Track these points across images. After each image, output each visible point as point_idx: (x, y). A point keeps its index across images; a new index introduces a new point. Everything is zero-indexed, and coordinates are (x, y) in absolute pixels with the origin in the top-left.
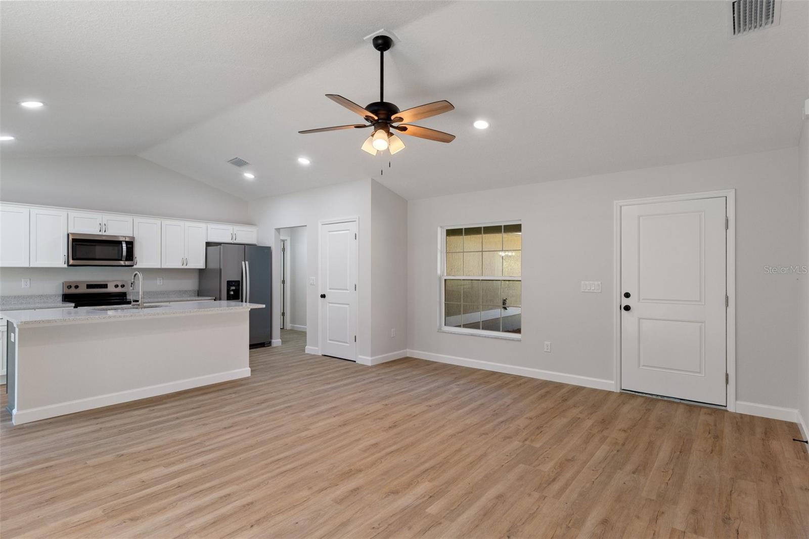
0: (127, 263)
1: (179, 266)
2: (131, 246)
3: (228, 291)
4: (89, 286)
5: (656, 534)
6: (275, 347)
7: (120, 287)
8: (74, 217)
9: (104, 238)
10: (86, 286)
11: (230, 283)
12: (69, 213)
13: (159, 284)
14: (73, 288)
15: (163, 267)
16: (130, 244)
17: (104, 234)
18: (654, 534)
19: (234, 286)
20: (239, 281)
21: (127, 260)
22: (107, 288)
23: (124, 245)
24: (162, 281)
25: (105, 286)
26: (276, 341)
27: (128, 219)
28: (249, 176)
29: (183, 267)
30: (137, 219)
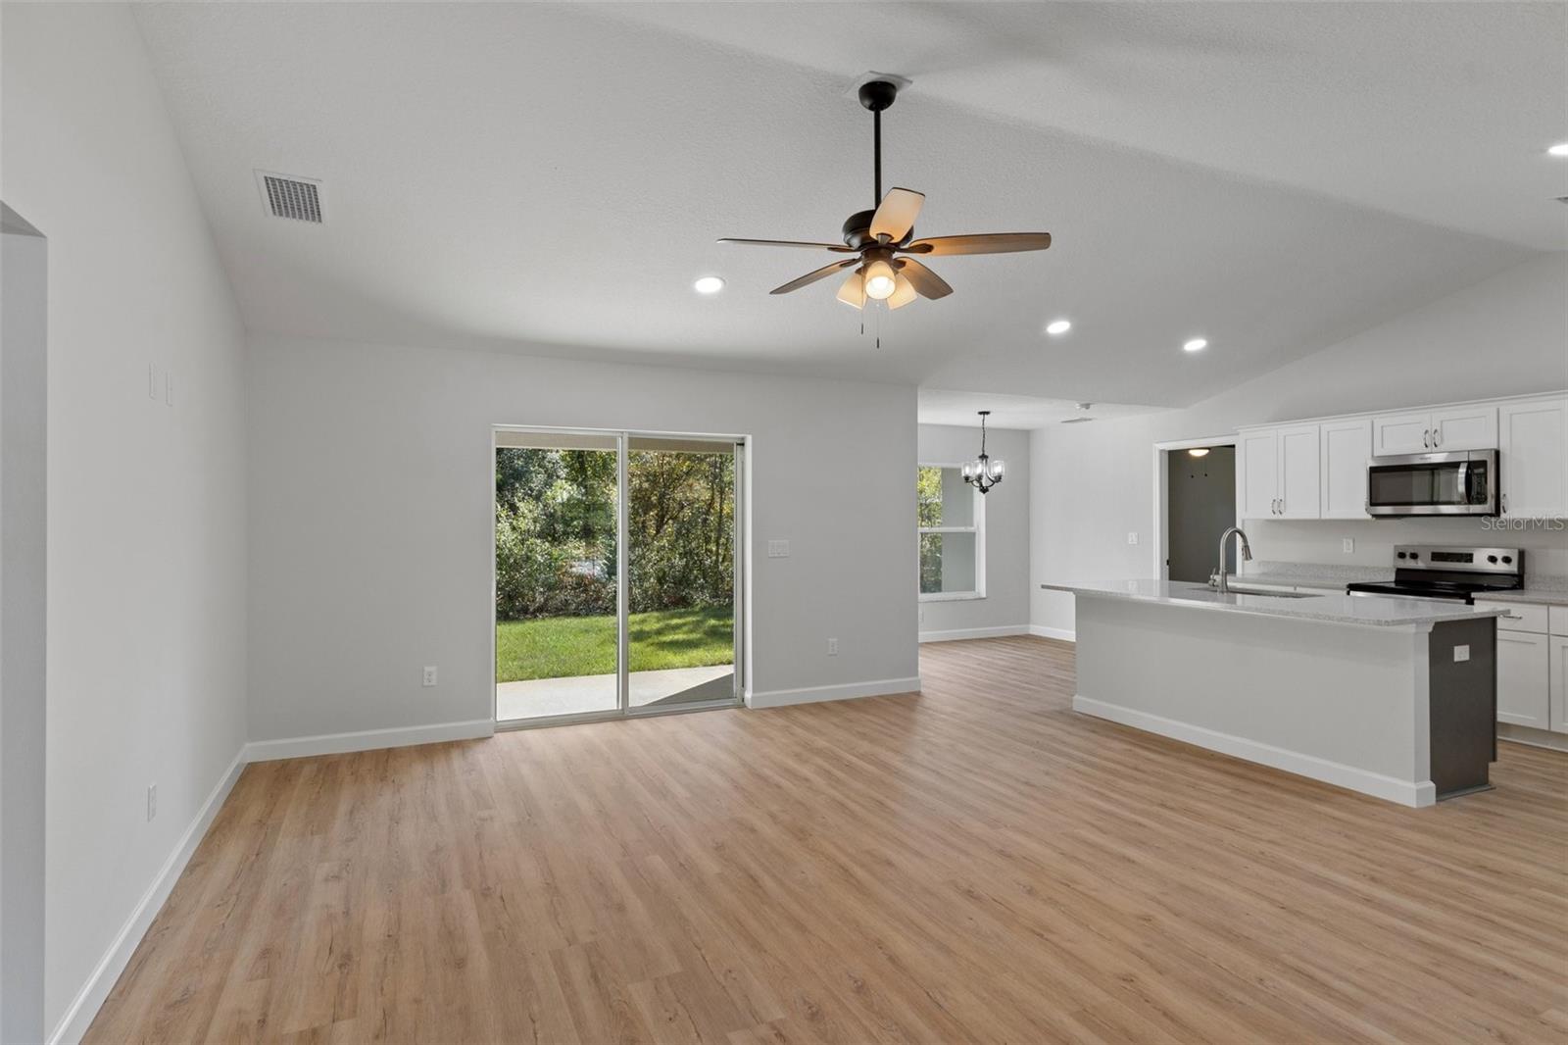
0: (1475, 509)
2: (1480, 471)
4: (1436, 556)
5: (379, 992)
7: (1500, 561)
10: (1430, 555)
12: (1375, 421)
14: (1408, 558)
16: (1480, 467)
17: (1434, 450)
18: (382, 989)
21: (1471, 502)
22: (1471, 561)
23: (1463, 471)
25: (1467, 558)
30: (1508, 407)
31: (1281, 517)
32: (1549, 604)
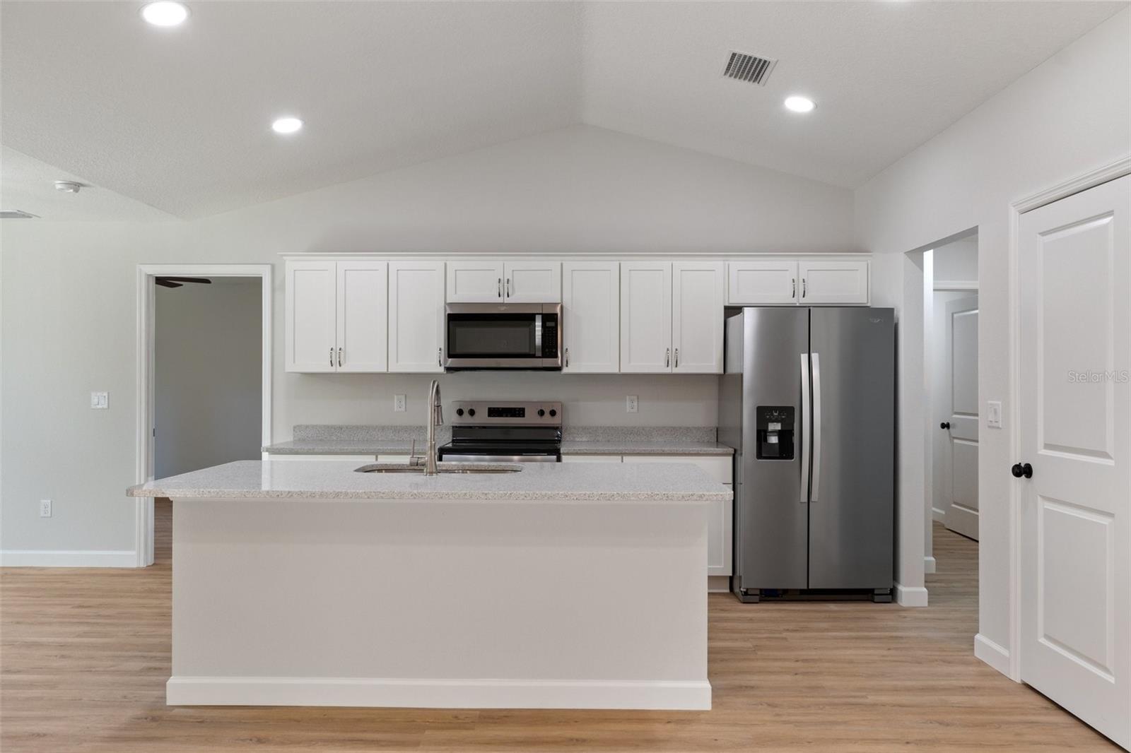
0: (548, 362)
1: (659, 367)
2: (552, 324)
3: (762, 435)
4: (493, 412)
6: (905, 610)
7: (547, 414)
8: (456, 271)
9: (502, 310)
10: (486, 411)
11: (764, 414)
12: (448, 263)
13: (630, 411)
14: (466, 414)
15: (626, 369)
16: (552, 321)
17: (507, 300)
19: (776, 421)
20: (792, 409)
21: (544, 355)
22: (525, 415)
23: (538, 324)
24: (635, 404)
25: (519, 412)
26: (912, 592)
27: (552, 264)
28: (799, 104)
29: (668, 370)
30: (571, 264)
31: (340, 370)
32: (622, 454)
